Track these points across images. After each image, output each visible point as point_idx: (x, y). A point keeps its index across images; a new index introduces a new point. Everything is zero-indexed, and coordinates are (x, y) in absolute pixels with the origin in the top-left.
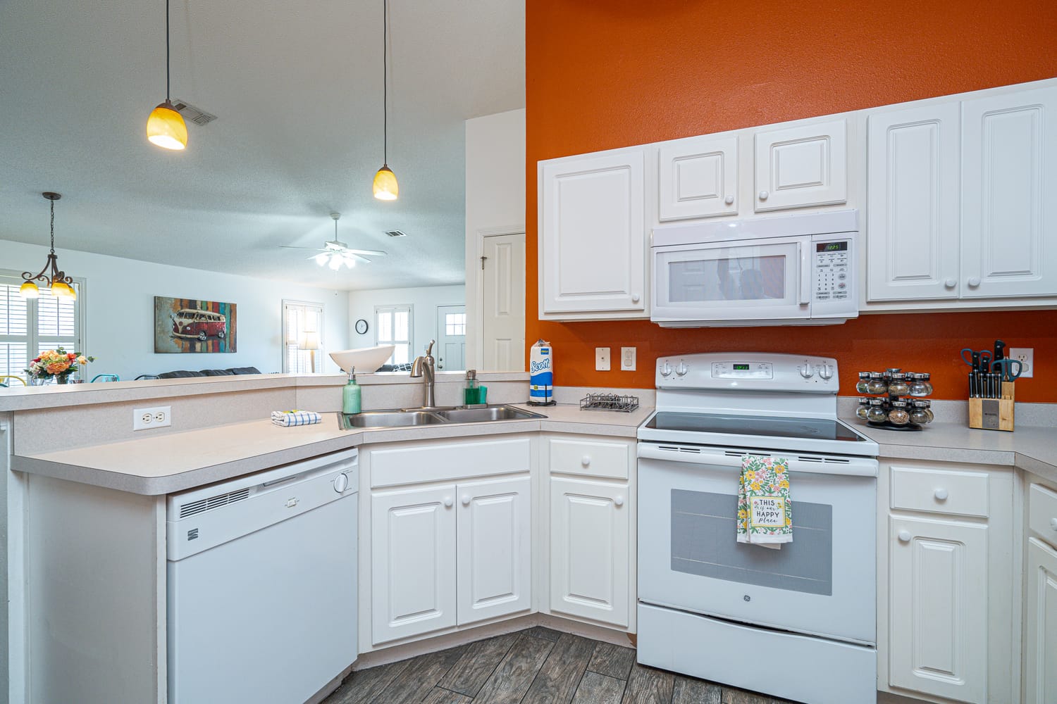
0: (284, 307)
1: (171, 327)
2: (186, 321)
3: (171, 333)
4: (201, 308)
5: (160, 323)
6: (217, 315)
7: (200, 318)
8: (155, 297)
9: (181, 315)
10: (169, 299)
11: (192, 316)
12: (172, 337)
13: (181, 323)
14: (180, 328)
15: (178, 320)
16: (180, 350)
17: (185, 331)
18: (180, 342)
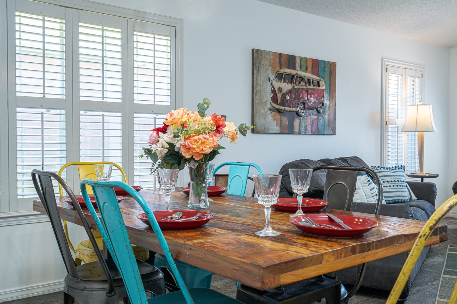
0: (385, 70)
1: (268, 97)
2: (286, 87)
3: (269, 103)
4: (301, 67)
5: (258, 88)
6: (316, 78)
7: (300, 83)
8: (253, 50)
9: (280, 77)
10: (268, 53)
11: (291, 78)
12: (270, 109)
13: (280, 89)
14: (279, 96)
15: (277, 85)
16: (277, 129)
17: (283, 103)
18: (278, 116)
